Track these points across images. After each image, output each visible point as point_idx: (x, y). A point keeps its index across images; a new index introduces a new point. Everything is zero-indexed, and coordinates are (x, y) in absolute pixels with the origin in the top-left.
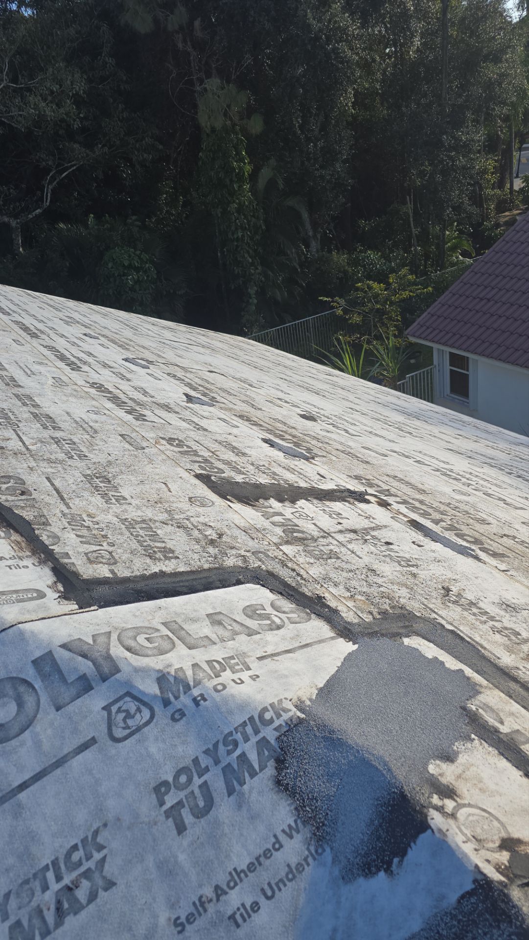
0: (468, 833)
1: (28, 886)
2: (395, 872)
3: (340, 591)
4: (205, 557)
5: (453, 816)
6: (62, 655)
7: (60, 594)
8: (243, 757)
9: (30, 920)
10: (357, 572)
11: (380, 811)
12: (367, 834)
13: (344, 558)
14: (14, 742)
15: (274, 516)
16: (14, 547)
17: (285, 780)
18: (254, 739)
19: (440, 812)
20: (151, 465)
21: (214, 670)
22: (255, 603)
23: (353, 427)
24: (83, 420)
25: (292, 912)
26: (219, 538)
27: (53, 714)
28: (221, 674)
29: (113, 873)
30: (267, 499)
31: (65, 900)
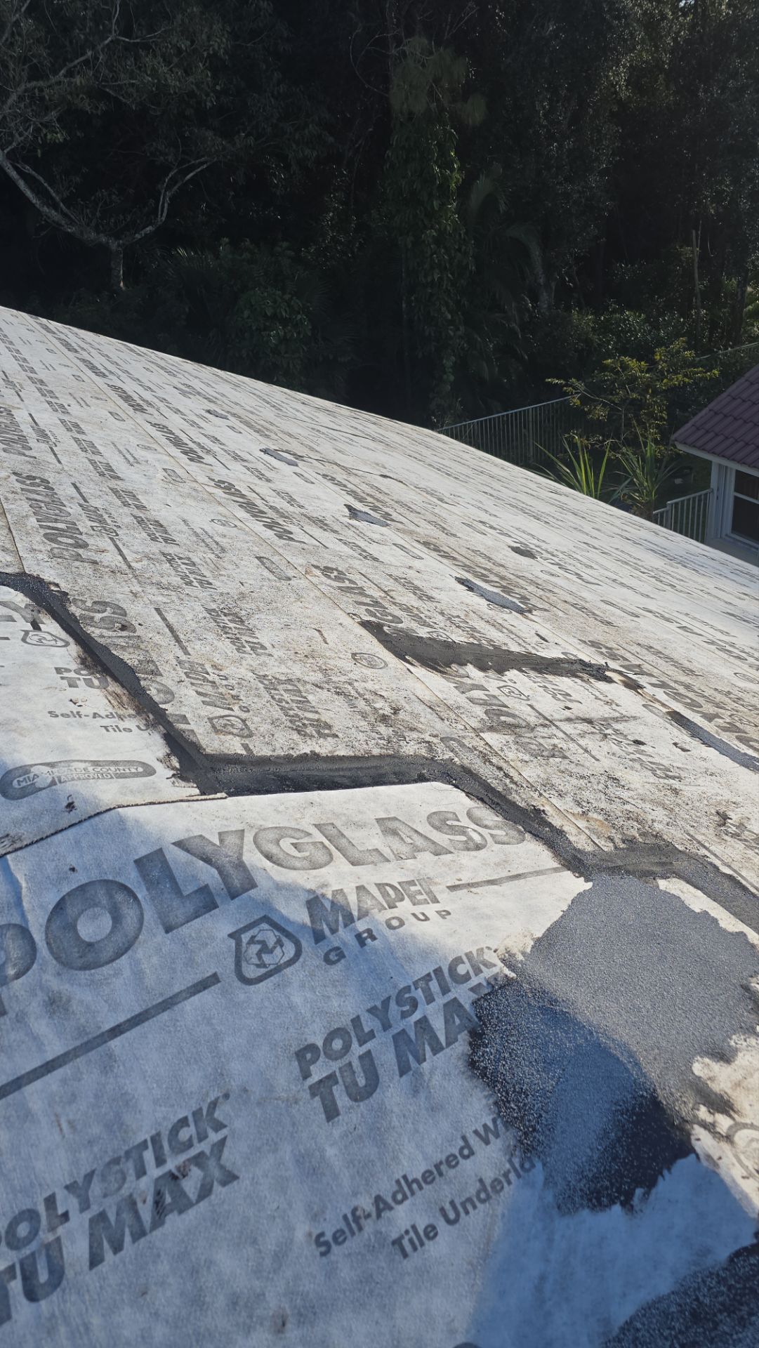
0: (751, 1165)
1: (117, 1167)
2: (637, 1208)
3: (567, 804)
4: (374, 739)
5: (728, 1138)
6: (176, 857)
7: (175, 772)
8: (423, 1024)
9: (118, 1214)
10: (592, 779)
11: (619, 1121)
12: (598, 1149)
13: (573, 758)
14: (106, 970)
15: (472, 690)
16: (112, 702)
17: (483, 1061)
18: (441, 1001)
19: (710, 1131)
20: (299, 603)
21: (388, 898)
22: (444, 809)
23: (588, 571)
24: (206, 532)
25: (482, 1246)
26: (395, 713)
27: (160, 935)
28: (397, 904)
29: (234, 1163)
30: (462, 664)
31: (167, 1192)
